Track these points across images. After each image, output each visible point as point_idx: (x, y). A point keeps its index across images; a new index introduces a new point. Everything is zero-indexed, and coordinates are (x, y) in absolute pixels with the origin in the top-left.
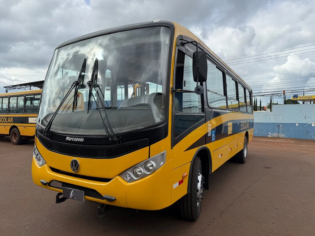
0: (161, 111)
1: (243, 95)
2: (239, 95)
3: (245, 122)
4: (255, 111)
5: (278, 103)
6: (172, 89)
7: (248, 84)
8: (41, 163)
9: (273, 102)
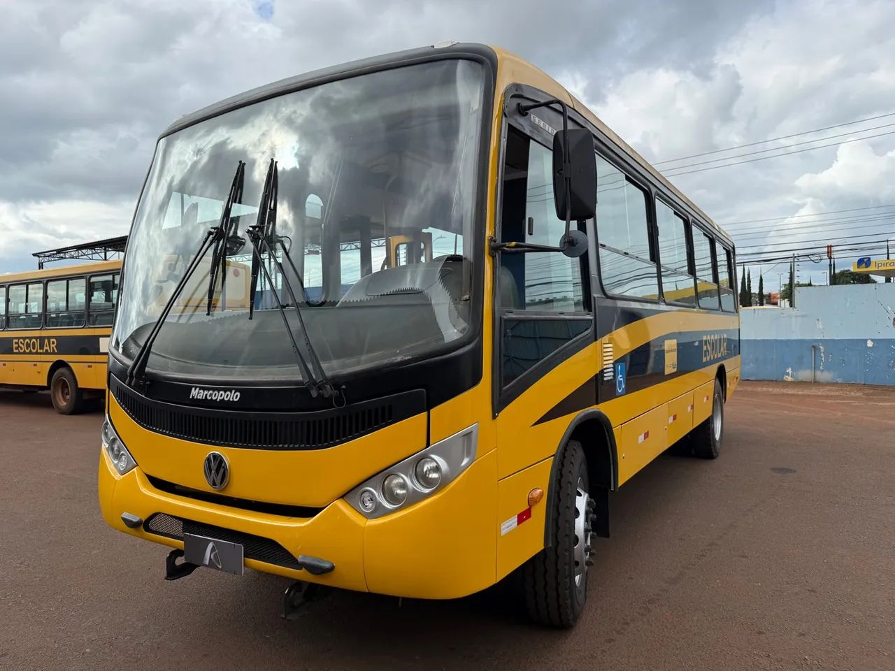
0: (460, 306)
1: (709, 260)
2: (696, 261)
3: (716, 337)
4: (743, 306)
5: (812, 283)
6: (493, 243)
7: (724, 228)
8: (123, 465)
9: (796, 280)
